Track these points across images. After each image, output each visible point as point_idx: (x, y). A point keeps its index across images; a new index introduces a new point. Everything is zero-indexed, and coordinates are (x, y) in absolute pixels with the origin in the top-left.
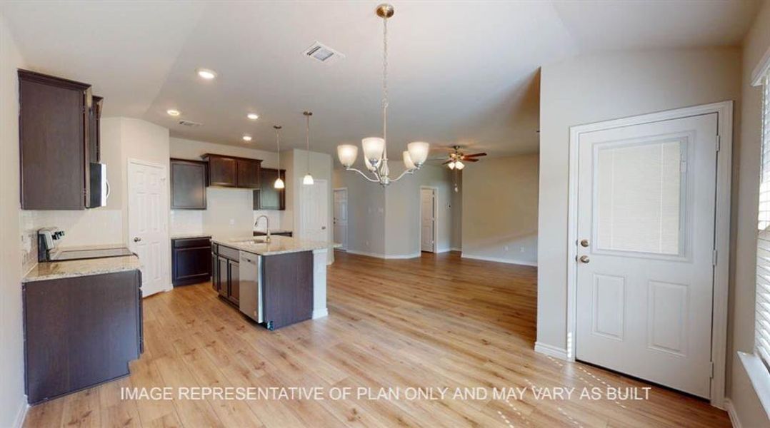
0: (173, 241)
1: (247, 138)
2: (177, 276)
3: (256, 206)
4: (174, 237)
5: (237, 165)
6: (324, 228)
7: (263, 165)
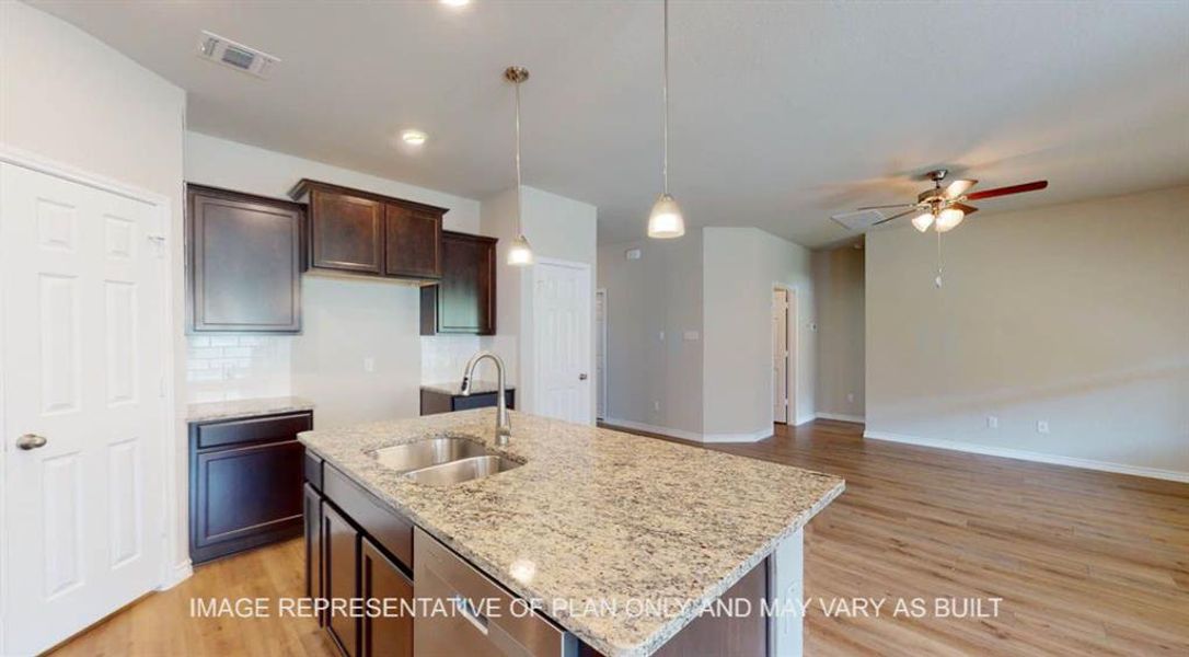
0: (196, 430)
1: (414, 139)
2: (207, 535)
3: (429, 324)
4: (196, 417)
5: (383, 216)
6: (583, 378)
7: (449, 223)
